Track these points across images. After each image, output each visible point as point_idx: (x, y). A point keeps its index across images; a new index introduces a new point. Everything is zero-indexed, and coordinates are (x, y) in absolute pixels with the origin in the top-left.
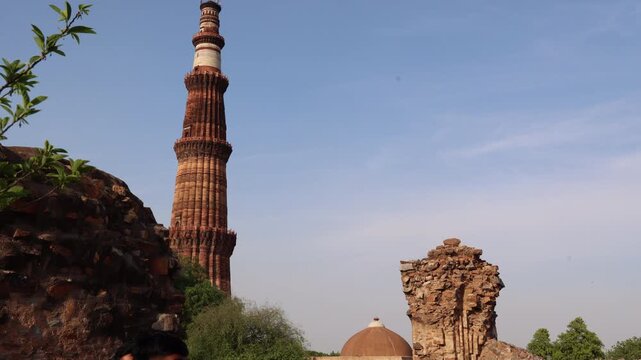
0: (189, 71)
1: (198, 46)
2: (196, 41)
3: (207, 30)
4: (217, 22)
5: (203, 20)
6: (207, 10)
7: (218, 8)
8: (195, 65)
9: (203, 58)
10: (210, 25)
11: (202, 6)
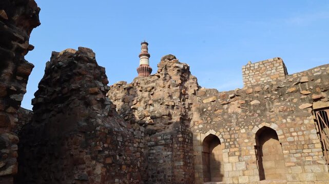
0: (139, 66)
1: (141, 57)
2: (140, 56)
3: (144, 52)
4: (147, 49)
5: (142, 49)
6: (144, 45)
7: (147, 44)
8: (140, 64)
9: (143, 61)
10: (145, 50)
11: (141, 44)
